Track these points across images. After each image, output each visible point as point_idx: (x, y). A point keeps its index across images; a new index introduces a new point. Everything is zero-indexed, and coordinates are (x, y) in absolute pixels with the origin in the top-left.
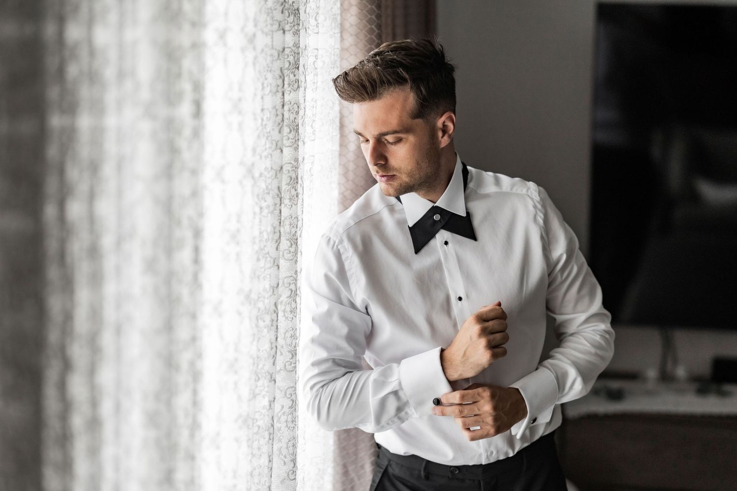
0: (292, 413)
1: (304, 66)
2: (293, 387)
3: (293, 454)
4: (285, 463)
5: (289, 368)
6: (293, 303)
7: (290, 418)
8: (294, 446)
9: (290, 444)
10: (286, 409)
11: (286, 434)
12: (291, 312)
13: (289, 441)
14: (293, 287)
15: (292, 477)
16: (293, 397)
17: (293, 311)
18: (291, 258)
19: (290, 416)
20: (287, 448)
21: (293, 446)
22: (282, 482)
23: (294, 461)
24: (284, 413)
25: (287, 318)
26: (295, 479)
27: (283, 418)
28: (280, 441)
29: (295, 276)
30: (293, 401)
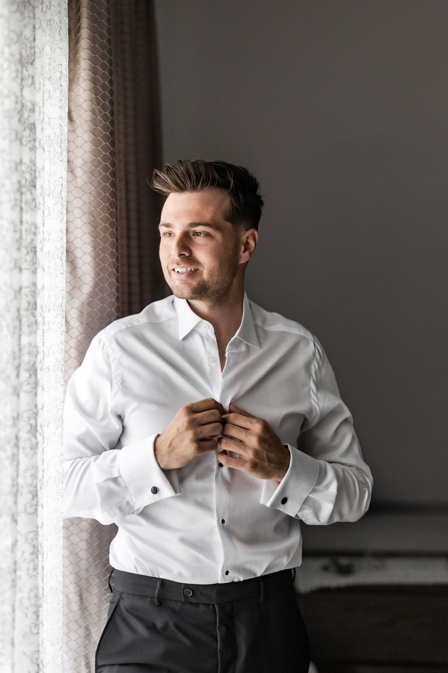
0: (33, 560)
1: (42, 187)
2: (33, 531)
4: (26, 615)
6: (33, 439)
7: (31, 566)
9: (32, 594)
10: (27, 556)
13: (31, 591)
14: (33, 422)
15: (35, 631)
16: (35, 543)
17: (34, 448)
18: (31, 390)
19: (32, 564)
20: (29, 599)
22: (25, 636)
23: (37, 614)
24: (25, 560)
25: (26, 455)
26: (38, 633)
28: (21, 590)
29: (35, 410)
30: (34, 546)
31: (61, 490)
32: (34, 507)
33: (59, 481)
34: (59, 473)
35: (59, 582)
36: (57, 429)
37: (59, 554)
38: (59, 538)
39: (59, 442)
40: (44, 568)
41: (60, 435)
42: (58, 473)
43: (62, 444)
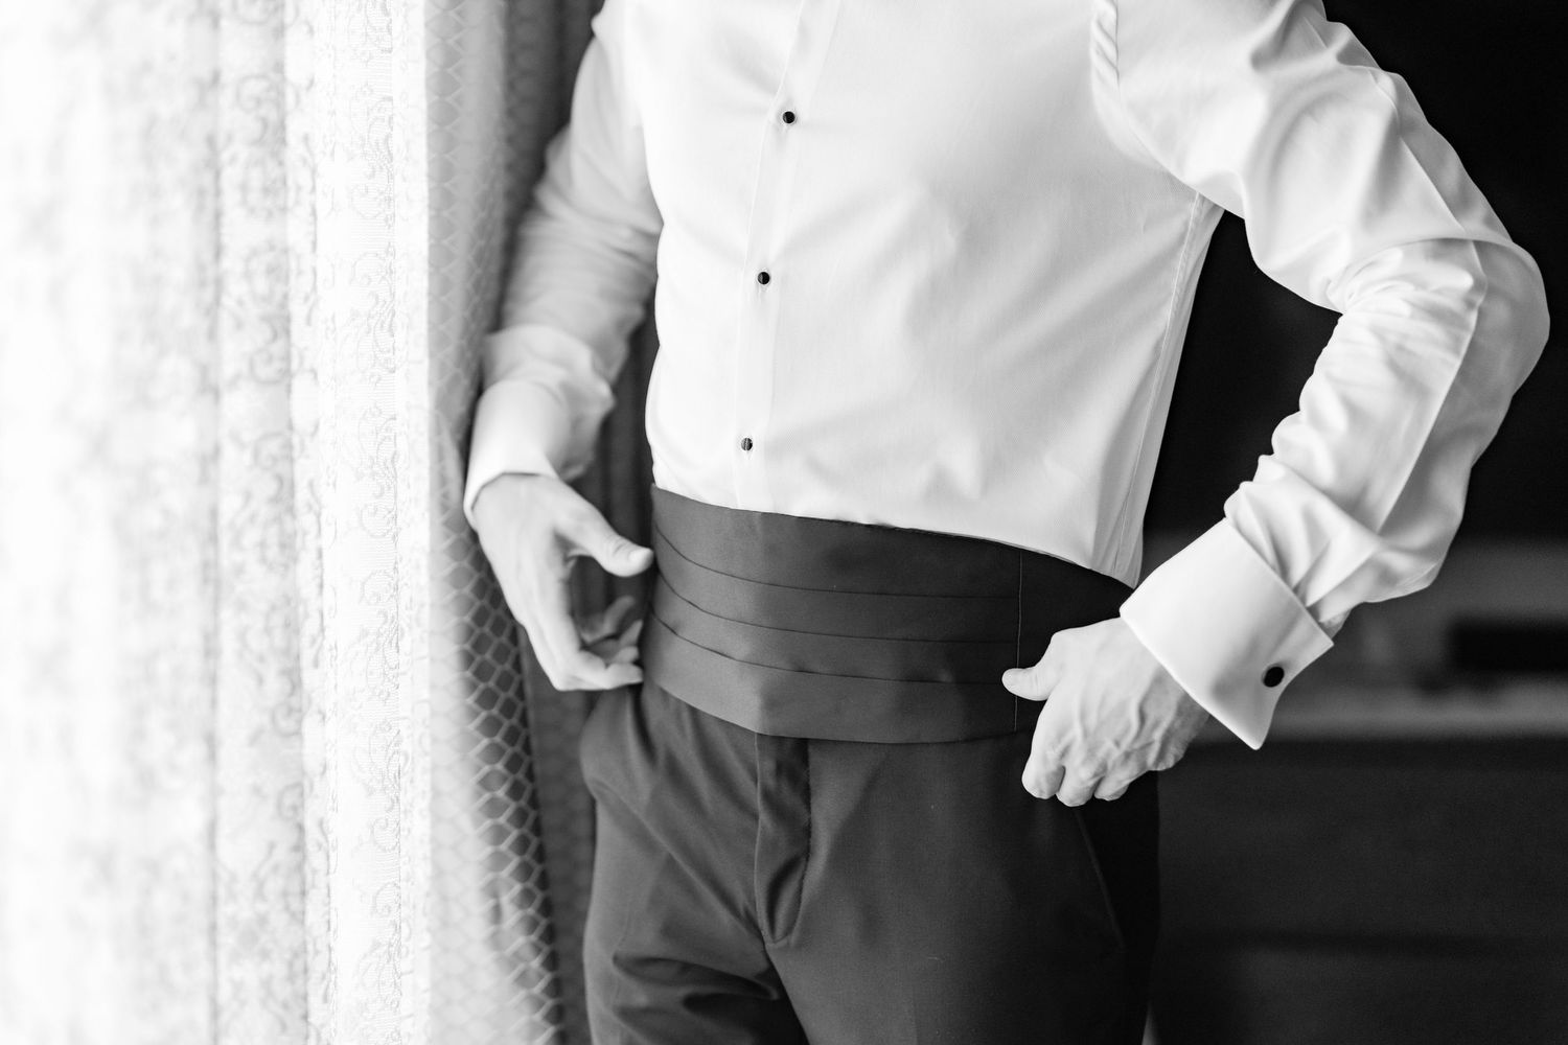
0: (278, 520)
2: (277, 434)
3: (287, 652)
4: (260, 680)
5: (265, 372)
6: (273, 164)
7: (273, 535)
8: (292, 627)
9: (277, 620)
10: (259, 506)
11: (259, 584)
12: (266, 191)
13: (273, 608)
14: (269, 111)
15: (286, 724)
16: (283, 467)
17: (275, 188)
19: (273, 530)
20: (268, 631)
21: (287, 625)
22: (255, 739)
24: (252, 520)
25: (252, 211)
27: (251, 537)
30: (280, 479)
31: (389, 351)
32: (278, 365)
33: (382, 326)
34: (381, 303)
35: (386, 616)
36: (373, 175)
37: (384, 536)
38: (382, 489)
39: (380, 213)
40: (325, 553)
41: (382, 193)
42: (377, 303)
43: (390, 222)
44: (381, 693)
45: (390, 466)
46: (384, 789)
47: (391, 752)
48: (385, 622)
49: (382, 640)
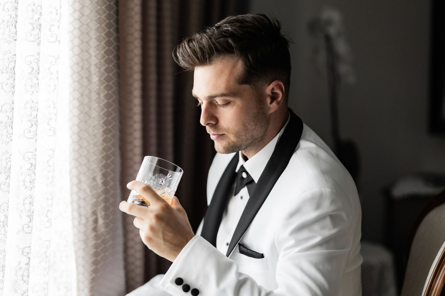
33: (12, 25)
35: (9, 118)
44: (6, 141)
45: (13, 70)
46: (5, 172)
47: (8, 161)
48: (8, 119)
49: (7, 125)
